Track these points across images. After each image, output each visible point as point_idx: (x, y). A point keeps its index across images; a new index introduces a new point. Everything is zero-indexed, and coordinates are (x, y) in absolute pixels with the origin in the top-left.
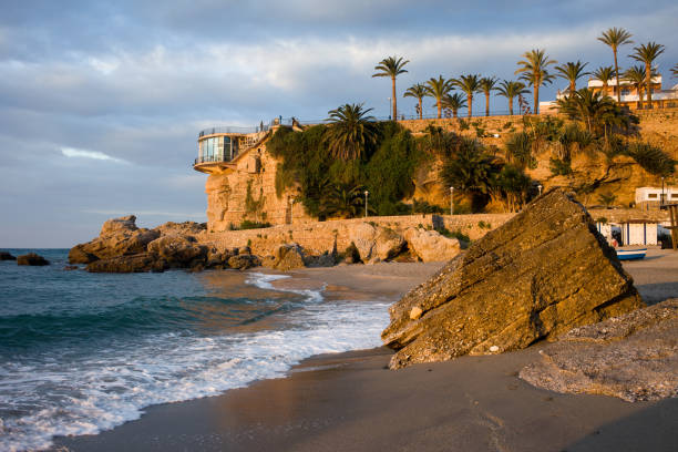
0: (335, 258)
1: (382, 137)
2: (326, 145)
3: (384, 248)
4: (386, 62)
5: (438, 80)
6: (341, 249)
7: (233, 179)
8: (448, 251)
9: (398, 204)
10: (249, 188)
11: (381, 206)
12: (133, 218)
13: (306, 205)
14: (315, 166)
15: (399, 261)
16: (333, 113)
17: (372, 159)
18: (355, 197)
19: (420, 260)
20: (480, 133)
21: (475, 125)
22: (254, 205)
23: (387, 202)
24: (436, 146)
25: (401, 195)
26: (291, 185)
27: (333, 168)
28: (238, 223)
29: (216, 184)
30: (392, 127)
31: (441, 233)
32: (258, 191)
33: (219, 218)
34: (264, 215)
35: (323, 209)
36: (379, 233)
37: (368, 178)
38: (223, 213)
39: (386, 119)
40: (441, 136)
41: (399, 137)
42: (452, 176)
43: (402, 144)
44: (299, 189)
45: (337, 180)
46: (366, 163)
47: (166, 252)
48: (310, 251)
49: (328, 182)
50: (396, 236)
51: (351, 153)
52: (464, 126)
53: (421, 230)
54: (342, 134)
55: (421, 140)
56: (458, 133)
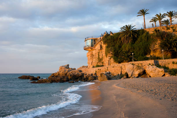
0: (121, 76)
1: (138, 35)
2: (120, 39)
3: (137, 73)
4: (141, 11)
5: (159, 15)
6: (123, 73)
7: (94, 52)
8: (160, 73)
9: (144, 57)
10: (99, 54)
11: (139, 58)
12: (68, 65)
13: (114, 59)
14: (117, 46)
15: (142, 77)
16: (122, 28)
17: (136, 42)
18: (129, 55)
19: (150, 77)
20: (174, 30)
21: (172, 28)
22: (100, 60)
23: (141, 57)
24: (157, 36)
25: (146, 54)
26: (109, 53)
27: (123, 46)
28: (95, 65)
29: (90, 54)
30: (142, 31)
31: (157, 67)
32: (101, 55)
33: (91, 64)
34: (103, 63)
35: (119, 60)
36: (135, 67)
37: (134, 49)
38: (92, 63)
39: (140, 29)
40: (159, 32)
41: (145, 34)
42: (163, 46)
43: (145, 36)
44: (112, 54)
45: (124, 50)
46: (133, 44)
47: (71, 76)
48: (113, 74)
49: (121, 51)
50: (141, 68)
51: (128, 41)
52: (168, 29)
53: (150, 66)
54: (125, 35)
55: (152, 35)
56: (166, 31)
